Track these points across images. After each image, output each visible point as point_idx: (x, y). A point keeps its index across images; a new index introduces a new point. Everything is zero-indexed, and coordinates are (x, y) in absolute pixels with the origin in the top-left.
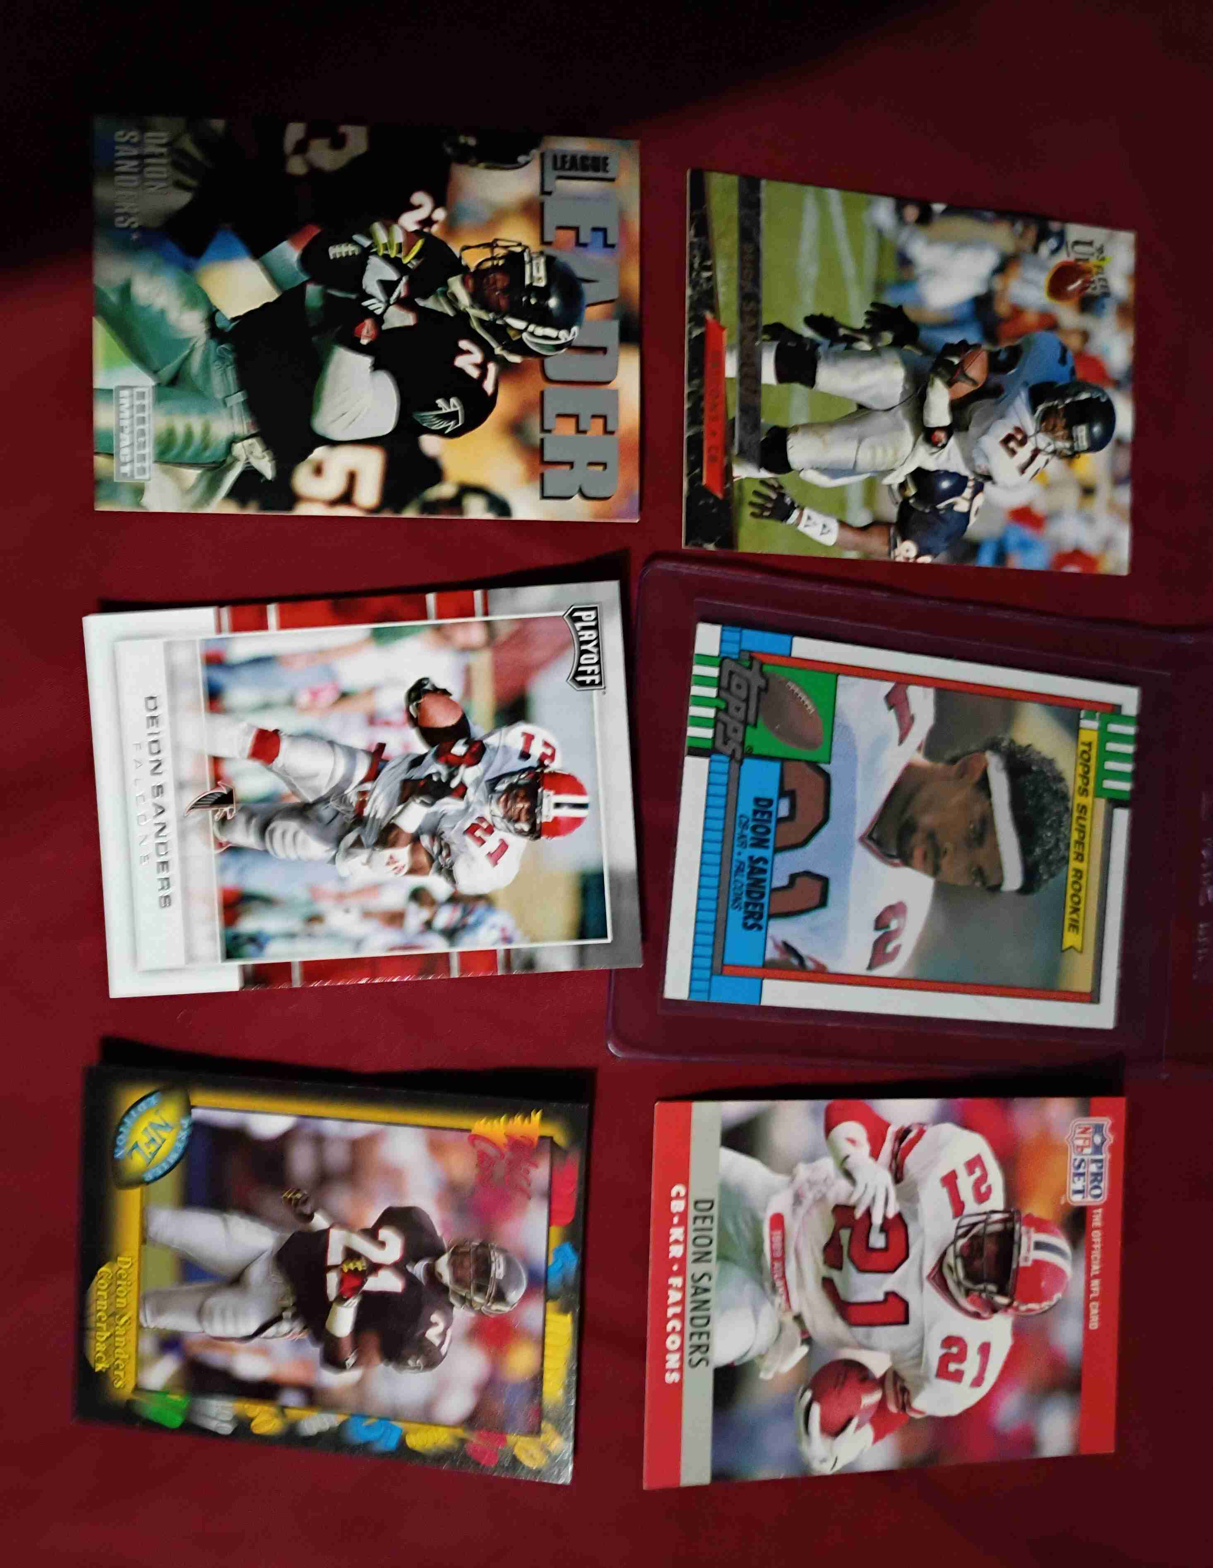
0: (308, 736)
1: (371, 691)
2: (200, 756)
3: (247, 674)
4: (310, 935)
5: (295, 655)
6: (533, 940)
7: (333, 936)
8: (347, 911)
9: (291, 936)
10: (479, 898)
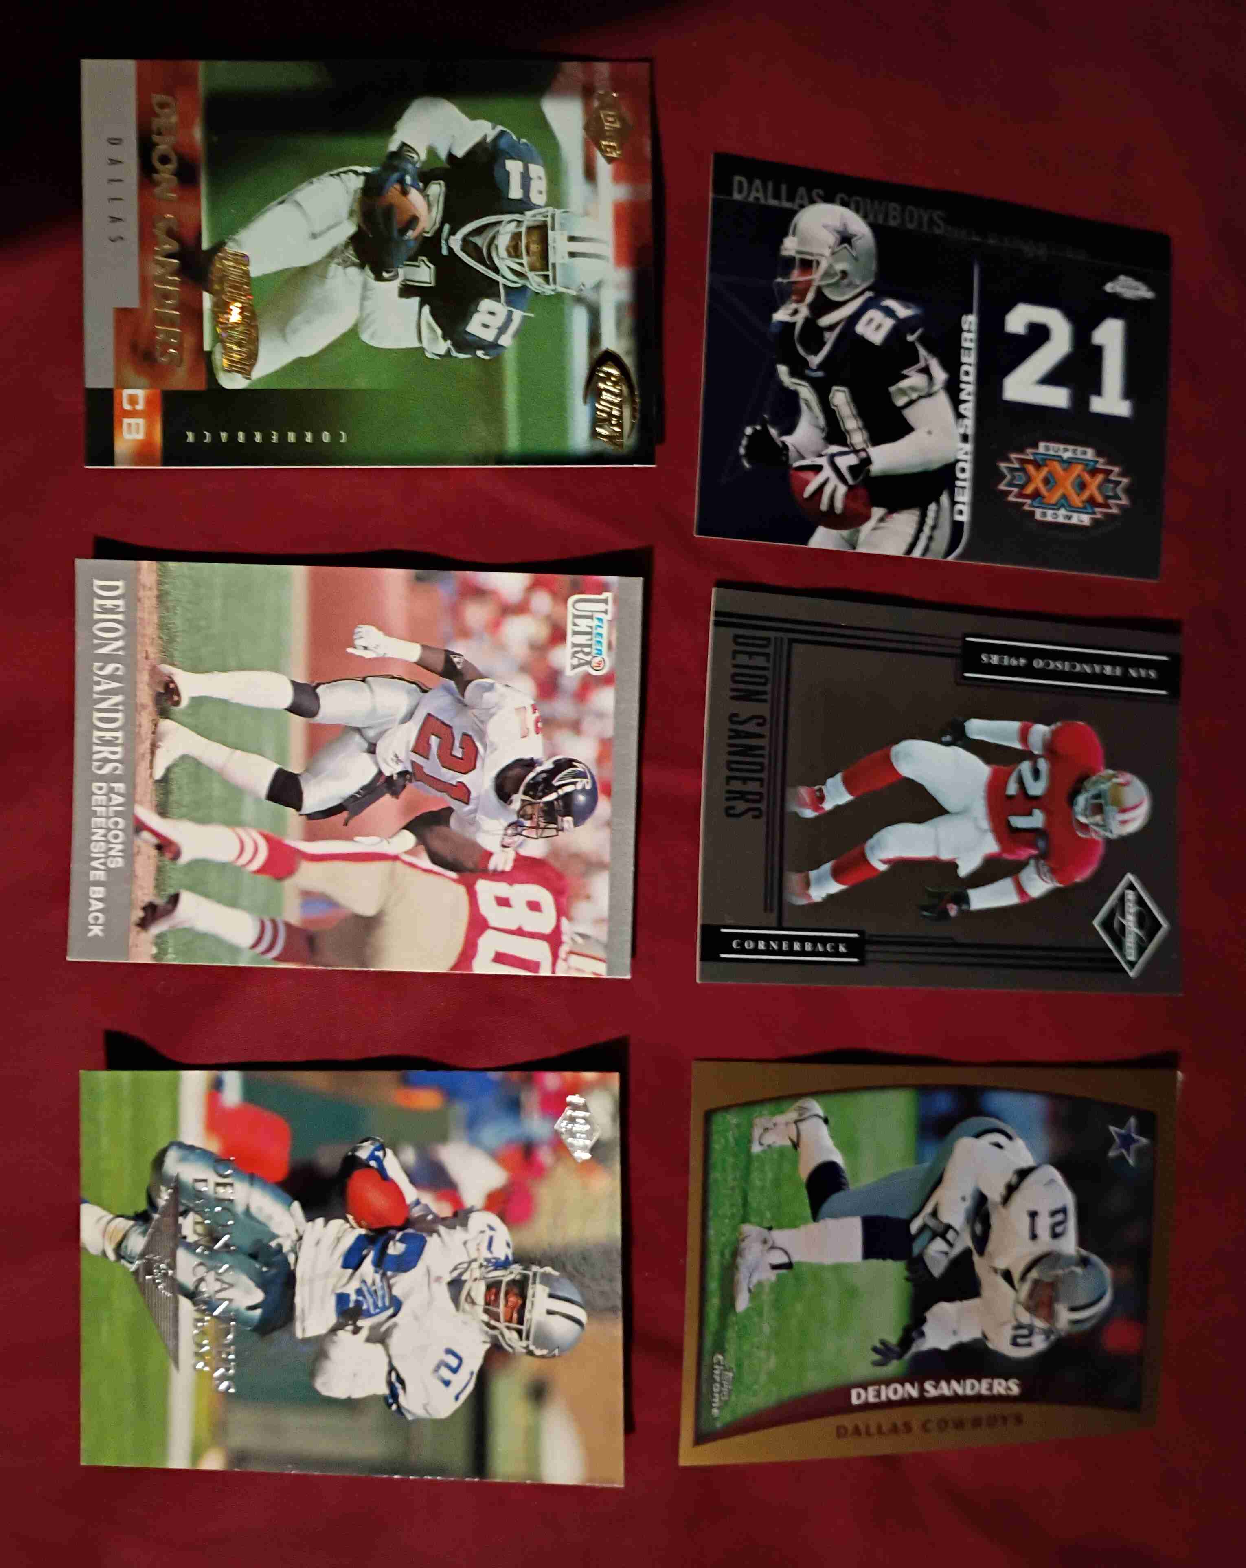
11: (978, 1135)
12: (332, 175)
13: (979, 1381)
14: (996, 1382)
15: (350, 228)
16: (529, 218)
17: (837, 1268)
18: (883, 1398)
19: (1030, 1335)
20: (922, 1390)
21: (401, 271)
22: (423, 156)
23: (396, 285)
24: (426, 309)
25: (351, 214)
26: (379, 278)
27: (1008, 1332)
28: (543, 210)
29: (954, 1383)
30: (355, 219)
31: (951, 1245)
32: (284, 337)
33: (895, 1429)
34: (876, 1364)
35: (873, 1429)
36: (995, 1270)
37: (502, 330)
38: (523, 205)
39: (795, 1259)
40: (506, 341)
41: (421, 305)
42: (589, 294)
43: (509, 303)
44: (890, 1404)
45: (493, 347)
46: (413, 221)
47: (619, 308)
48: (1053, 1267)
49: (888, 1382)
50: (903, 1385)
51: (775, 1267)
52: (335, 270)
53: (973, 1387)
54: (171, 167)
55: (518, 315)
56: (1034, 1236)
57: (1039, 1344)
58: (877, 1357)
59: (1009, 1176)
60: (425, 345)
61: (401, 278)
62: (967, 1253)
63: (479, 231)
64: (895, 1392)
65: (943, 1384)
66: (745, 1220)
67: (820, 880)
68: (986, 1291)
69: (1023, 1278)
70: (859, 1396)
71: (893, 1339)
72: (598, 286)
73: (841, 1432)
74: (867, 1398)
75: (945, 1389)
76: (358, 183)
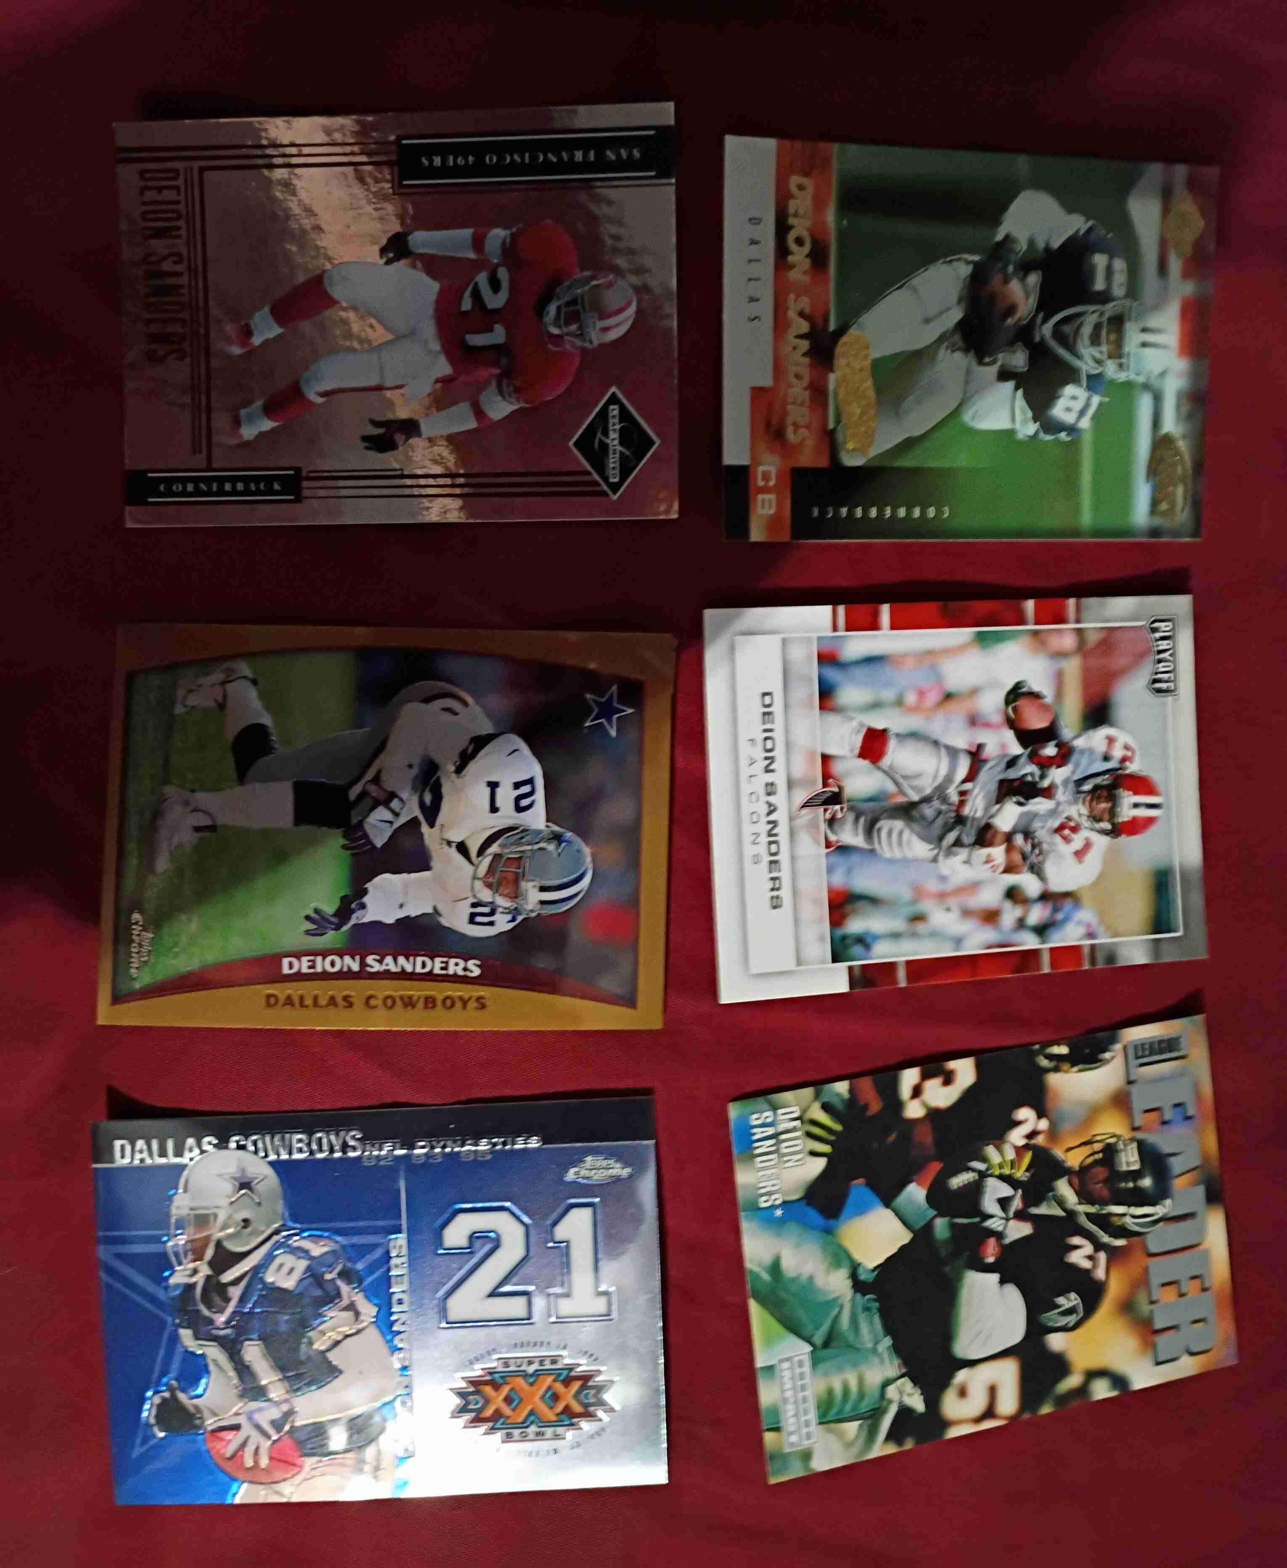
0: (914, 736)
1: (974, 692)
2: (812, 753)
3: (859, 672)
4: (914, 935)
5: (904, 656)
6: (1116, 935)
7: (934, 934)
8: (948, 910)
9: (896, 936)
10: (1067, 895)
11: (427, 701)
12: (946, 262)
13: (432, 958)
14: (452, 961)
15: (956, 315)
16: (1110, 309)
17: (265, 833)
18: (319, 969)
19: (492, 913)
20: (363, 964)
21: (1000, 356)
22: (1025, 248)
23: (994, 370)
24: (1020, 392)
25: (959, 301)
26: (981, 363)
27: (465, 910)
28: (1120, 302)
29: (401, 960)
30: (963, 304)
31: (396, 814)
32: (897, 414)
33: (332, 1001)
34: (308, 932)
35: (309, 1002)
36: (449, 843)
37: (1082, 413)
38: (1104, 298)
39: (220, 821)
40: (1085, 423)
41: (1017, 388)
42: (1154, 382)
43: (1090, 388)
44: (325, 976)
45: (1071, 429)
46: (1011, 310)
47: (1180, 395)
48: (518, 843)
49: (324, 954)
50: (341, 957)
51: (197, 829)
52: (943, 353)
53: (424, 965)
54: (807, 248)
55: (1096, 400)
56: (494, 809)
57: (503, 924)
58: (311, 926)
59: (463, 743)
60: (1018, 426)
61: (999, 364)
62: (414, 823)
63: (1066, 320)
64: (333, 964)
65: (389, 959)
66: (166, 781)
67: (250, 419)
68: (435, 863)
69: (481, 852)
70: (291, 966)
71: (329, 908)
72: (1163, 374)
73: (271, 1001)
74: (300, 968)
75: (390, 963)
76: (965, 270)
